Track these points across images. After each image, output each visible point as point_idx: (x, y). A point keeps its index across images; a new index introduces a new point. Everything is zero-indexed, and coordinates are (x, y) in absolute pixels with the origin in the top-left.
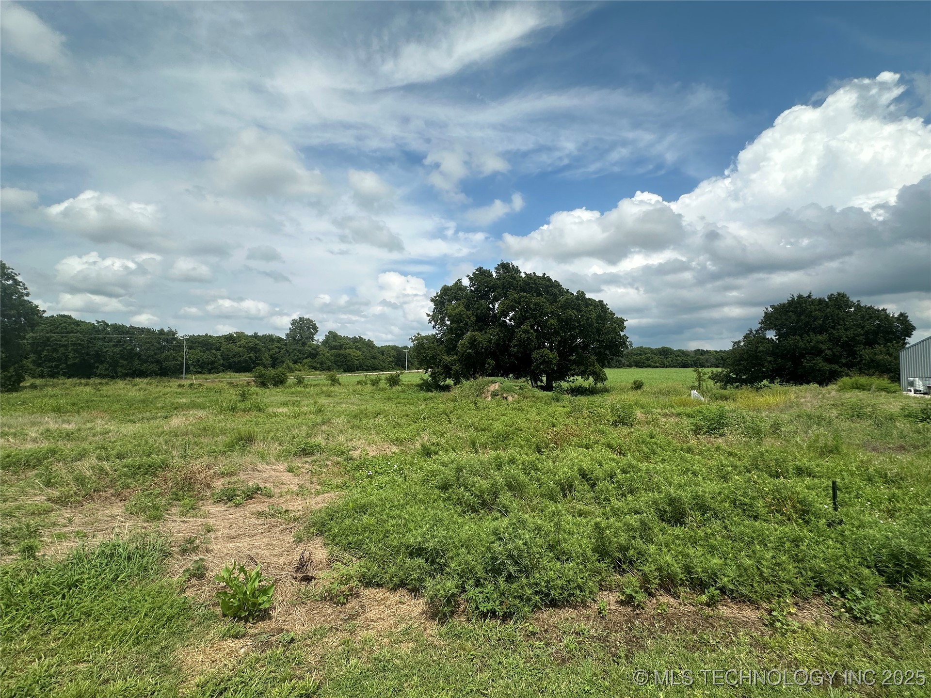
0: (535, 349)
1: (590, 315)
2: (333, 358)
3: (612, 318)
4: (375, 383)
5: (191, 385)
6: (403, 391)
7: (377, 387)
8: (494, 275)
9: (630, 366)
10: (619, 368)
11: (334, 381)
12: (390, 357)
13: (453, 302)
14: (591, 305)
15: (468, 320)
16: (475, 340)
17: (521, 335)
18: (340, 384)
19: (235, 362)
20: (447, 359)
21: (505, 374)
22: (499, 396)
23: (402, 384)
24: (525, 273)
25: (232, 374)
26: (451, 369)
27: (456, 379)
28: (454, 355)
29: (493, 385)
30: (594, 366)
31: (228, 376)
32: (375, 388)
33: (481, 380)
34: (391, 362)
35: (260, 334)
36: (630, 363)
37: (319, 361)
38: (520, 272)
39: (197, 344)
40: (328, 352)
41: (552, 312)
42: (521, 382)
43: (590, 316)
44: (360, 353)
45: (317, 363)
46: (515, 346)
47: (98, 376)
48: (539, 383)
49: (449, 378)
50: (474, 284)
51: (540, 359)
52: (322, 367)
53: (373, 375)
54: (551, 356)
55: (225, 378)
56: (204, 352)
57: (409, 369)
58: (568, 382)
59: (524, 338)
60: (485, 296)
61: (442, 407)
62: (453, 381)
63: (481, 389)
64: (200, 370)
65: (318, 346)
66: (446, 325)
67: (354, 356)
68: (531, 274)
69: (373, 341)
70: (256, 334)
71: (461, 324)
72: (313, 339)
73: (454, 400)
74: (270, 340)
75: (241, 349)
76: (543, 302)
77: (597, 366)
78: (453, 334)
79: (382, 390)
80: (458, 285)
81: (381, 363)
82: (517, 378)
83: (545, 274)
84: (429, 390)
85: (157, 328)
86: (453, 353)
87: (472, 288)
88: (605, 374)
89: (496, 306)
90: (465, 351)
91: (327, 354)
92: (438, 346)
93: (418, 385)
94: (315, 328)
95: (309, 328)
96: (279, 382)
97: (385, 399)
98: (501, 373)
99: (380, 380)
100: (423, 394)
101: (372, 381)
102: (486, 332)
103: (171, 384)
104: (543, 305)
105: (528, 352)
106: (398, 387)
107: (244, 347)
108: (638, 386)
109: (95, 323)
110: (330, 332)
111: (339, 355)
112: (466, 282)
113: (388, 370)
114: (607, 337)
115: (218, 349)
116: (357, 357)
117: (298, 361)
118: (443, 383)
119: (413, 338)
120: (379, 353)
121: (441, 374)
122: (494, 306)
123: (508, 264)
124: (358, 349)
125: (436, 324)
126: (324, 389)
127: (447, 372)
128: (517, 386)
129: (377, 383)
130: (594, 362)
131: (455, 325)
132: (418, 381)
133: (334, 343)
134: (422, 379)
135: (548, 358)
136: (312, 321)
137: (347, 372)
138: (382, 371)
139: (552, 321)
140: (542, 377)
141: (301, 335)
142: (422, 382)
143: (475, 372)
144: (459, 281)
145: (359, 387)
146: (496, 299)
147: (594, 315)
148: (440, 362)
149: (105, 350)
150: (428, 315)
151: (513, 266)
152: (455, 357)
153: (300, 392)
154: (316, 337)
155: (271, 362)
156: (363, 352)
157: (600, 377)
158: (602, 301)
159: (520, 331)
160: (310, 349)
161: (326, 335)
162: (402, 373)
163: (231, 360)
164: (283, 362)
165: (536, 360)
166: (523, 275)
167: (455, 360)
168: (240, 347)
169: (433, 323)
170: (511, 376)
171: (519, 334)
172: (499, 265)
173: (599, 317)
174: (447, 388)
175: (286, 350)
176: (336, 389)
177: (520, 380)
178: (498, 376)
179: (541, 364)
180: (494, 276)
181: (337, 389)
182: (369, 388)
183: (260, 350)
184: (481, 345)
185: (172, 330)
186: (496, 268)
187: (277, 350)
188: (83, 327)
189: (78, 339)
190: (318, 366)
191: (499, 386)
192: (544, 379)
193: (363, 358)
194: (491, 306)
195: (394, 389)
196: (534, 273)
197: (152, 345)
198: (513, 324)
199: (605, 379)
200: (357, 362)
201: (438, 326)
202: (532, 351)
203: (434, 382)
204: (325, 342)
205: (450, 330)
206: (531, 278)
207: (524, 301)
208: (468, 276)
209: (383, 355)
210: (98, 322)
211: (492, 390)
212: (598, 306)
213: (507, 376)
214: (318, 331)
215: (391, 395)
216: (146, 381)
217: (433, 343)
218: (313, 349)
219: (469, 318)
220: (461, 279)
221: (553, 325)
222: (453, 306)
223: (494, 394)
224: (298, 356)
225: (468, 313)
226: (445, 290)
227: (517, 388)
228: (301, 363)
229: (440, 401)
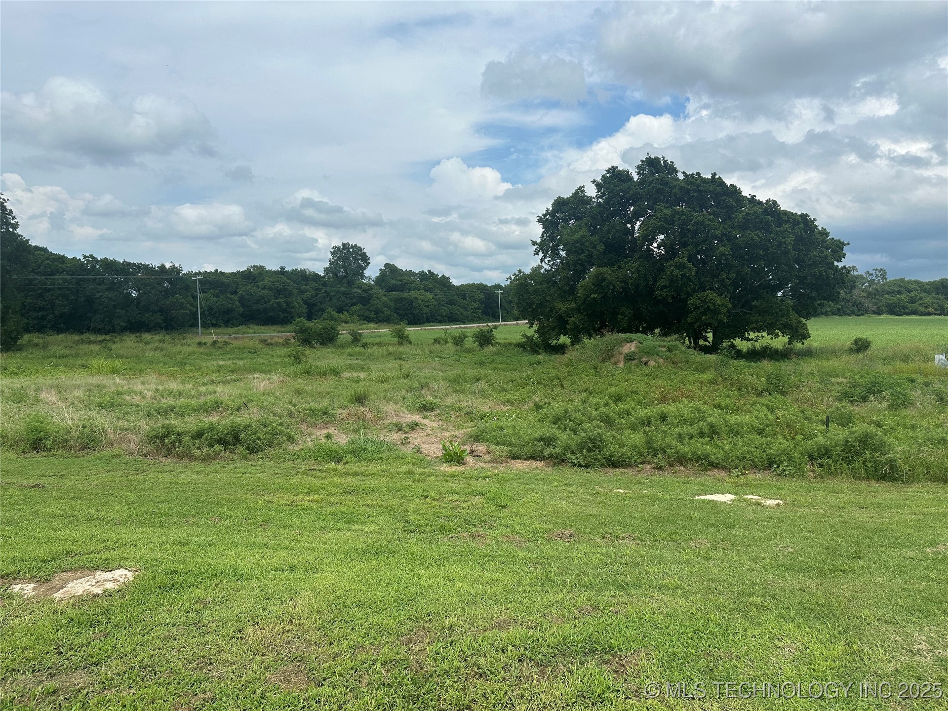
0: (695, 291)
1: (784, 238)
2: (392, 304)
3: (824, 241)
4: (459, 341)
5: (215, 343)
6: (499, 353)
7: (462, 346)
8: (636, 177)
9: (879, 312)
10: (859, 315)
11: (402, 338)
12: (475, 302)
13: (572, 222)
14: (787, 222)
15: (593, 250)
16: (603, 279)
17: (673, 271)
18: (411, 343)
19: (259, 310)
20: (562, 307)
21: (649, 330)
22: (636, 361)
23: (497, 343)
24: (684, 173)
25: (256, 327)
26: (567, 322)
27: (574, 336)
28: (572, 301)
29: (628, 345)
30: (788, 315)
31: (251, 331)
32: (459, 348)
33: (610, 337)
34: (476, 308)
35: (288, 269)
36: (878, 308)
37: (373, 308)
38: (677, 172)
39: (207, 286)
40: (385, 295)
41: (723, 234)
42: (672, 340)
43: (783, 240)
44: (431, 297)
45: (371, 311)
46: (664, 287)
47: (91, 330)
48: (701, 342)
49: (565, 335)
50: (603, 194)
51: (702, 306)
52: (380, 318)
53: (454, 329)
54: (718, 302)
55: (248, 333)
56: (218, 297)
57: (504, 320)
58: (749, 340)
59: (677, 276)
60: (621, 212)
61: (553, 372)
62: (571, 338)
63: (609, 350)
64: (214, 322)
65: (370, 286)
66: (560, 257)
67: (422, 300)
68: (693, 174)
69: (449, 278)
70: (282, 268)
71: (582, 257)
72: (363, 276)
73: (570, 364)
74: (302, 277)
75: (266, 291)
76: (709, 220)
77: (793, 315)
78: (570, 270)
79: (469, 351)
80: (579, 197)
81: (462, 310)
82: (665, 335)
83: (715, 174)
84: (535, 352)
85: (156, 264)
86: (571, 298)
87: (600, 200)
88: (806, 329)
89: (637, 227)
90: (588, 296)
91: (383, 298)
92: (548, 288)
93: (520, 345)
94: (365, 259)
95: (356, 259)
96: (328, 339)
97: (475, 363)
98: (643, 327)
99: (465, 337)
100: (527, 358)
101: (454, 338)
102: (620, 268)
103: (189, 341)
104: (709, 225)
105: (683, 296)
106: (491, 347)
107: (270, 289)
108: (861, 346)
109: (82, 258)
110: (387, 265)
111: (401, 300)
112: (591, 191)
113: (472, 321)
114: (812, 272)
115: (235, 293)
116: (426, 302)
117: (344, 308)
118: (554, 342)
119: (513, 277)
120: (458, 295)
121: (554, 329)
122: (633, 227)
123: (657, 159)
124: (429, 290)
125: (545, 256)
126: (391, 349)
127: (562, 326)
128: (664, 346)
129: (462, 341)
130: (788, 311)
131: (572, 258)
132: (518, 338)
133: (393, 282)
134: (525, 336)
135: (714, 304)
136: (361, 249)
137: (413, 324)
138: (464, 323)
139: (722, 249)
140: (706, 332)
141: (346, 270)
142: (524, 340)
143: (603, 326)
144: (581, 189)
145: (437, 347)
146: (636, 216)
147: (791, 239)
148: (552, 311)
149: (98, 295)
150: (534, 243)
151: (665, 162)
152: (573, 305)
153: (360, 353)
154: (367, 273)
155: (307, 311)
156: (436, 295)
157: (798, 333)
158: (807, 215)
159: (672, 265)
160: (359, 291)
161: (381, 270)
162: (496, 327)
163: (254, 307)
164: (323, 310)
165: (695, 308)
166: (681, 176)
167: (572, 309)
168: (264, 288)
169: (541, 254)
170: (657, 331)
171: (671, 269)
172: (643, 161)
173: (799, 240)
174: (560, 349)
175: (326, 291)
176: (405, 349)
177: (669, 338)
178: (637, 331)
179: (704, 313)
180: (635, 180)
181: (407, 350)
182: (450, 347)
183: (290, 294)
184: (611, 287)
185: (176, 266)
186: (638, 167)
187: (313, 292)
188: (69, 265)
189: (65, 281)
190: (372, 316)
191: (637, 347)
192: (710, 336)
193: (435, 303)
194: (629, 226)
195: (486, 349)
196: (698, 174)
197: (153, 288)
198: (663, 253)
199: (805, 336)
200: (426, 310)
201: (548, 259)
202: (689, 295)
203: (543, 340)
204: (380, 280)
205: (566, 265)
206: (692, 183)
207: (679, 219)
208: (594, 181)
209: (464, 298)
210: (85, 257)
211: (626, 352)
212: (799, 223)
213: (652, 331)
214: (369, 263)
215: (483, 358)
216: (157, 337)
217: (541, 284)
218: (364, 290)
219: (595, 247)
220: (584, 187)
221: (724, 255)
222: (571, 230)
223: (629, 358)
224: (343, 301)
225: (593, 238)
226: (560, 204)
227: (664, 349)
228: (348, 311)
229: (552, 364)
